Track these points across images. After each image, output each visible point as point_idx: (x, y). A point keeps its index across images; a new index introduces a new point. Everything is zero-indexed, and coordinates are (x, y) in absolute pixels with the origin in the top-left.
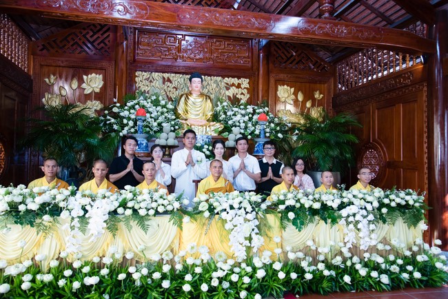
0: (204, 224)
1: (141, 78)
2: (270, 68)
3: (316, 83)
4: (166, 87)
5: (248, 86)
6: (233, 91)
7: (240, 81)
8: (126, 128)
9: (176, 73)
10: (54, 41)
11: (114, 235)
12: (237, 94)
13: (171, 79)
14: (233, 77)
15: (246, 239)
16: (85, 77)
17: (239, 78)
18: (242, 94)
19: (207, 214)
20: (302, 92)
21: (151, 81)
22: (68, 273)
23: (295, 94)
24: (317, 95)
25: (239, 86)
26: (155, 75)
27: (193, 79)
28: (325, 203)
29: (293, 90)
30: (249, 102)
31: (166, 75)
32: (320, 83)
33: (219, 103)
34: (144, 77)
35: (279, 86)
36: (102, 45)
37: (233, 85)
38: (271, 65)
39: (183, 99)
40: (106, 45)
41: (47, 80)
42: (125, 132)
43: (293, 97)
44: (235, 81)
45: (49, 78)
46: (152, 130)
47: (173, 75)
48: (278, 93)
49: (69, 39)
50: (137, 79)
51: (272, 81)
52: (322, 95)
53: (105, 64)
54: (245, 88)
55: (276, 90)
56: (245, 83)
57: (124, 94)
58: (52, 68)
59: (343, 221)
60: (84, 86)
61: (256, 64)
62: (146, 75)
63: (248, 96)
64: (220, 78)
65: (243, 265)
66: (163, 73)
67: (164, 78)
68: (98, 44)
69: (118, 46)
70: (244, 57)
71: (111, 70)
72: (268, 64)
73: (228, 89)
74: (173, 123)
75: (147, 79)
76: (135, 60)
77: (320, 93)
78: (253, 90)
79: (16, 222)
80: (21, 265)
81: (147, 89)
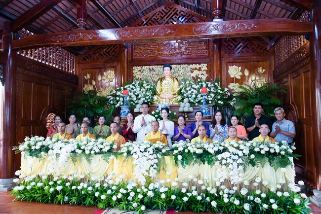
0: (124, 161)
1: (136, 70)
2: (222, 54)
3: (258, 61)
4: (151, 75)
5: (206, 69)
6: (196, 73)
7: (200, 66)
8: (119, 103)
9: (157, 65)
10: (89, 55)
11: (75, 164)
12: (198, 75)
13: (155, 69)
14: (196, 64)
15: (147, 171)
16: (105, 73)
17: (200, 64)
18: (202, 74)
19: (125, 154)
20: (248, 69)
21: (142, 72)
22: (51, 183)
23: (242, 71)
24: (260, 70)
25: (200, 69)
26: (145, 67)
27: (165, 68)
28: (206, 149)
29: (240, 68)
30: (208, 80)
31: (151, 67)
32: (262, 61)
33: (183, 82)
34: (138, 70)
35: (230, 67)
36: (113, 53)
37: (196, 69)
38: (222, 53)
39: (159, 82)
40: (116, 53)
41: (85, 77)
42: (118, 105)
43: (240, 73)
44: (197, 66)
45: (86, 75)
46: (134, 103)
47: (155, 66)
48: (229, 71)
49: (96, 52)
50: (134, 71)
51: (224, 64)
52: (264, 70)
53: (115, 64)
54: (204, 70)
55: (227, 69)
56: (204, 67)
57: (126, 81)
58: (88, 70)
59: (217, 163)
60: (104, 78)
61: (212, 53)
62: (139, 68)
63: (207, 75)
64: (186, 65)
65: (143, 188)
66: (149, 65)
67: (150, 69)
68: (112, 53)
69: (122, 52)
70: (203, 49)
71: (119, 67)
72: (220, 52)
73: (192, 72)
74: (147, 97)
75: (140, 71)
76: (132, 60)
77: (263, 69)
78: (209, 71)
79: (30, 155)
80: (30, 177)
81: (140, 77)
